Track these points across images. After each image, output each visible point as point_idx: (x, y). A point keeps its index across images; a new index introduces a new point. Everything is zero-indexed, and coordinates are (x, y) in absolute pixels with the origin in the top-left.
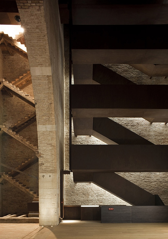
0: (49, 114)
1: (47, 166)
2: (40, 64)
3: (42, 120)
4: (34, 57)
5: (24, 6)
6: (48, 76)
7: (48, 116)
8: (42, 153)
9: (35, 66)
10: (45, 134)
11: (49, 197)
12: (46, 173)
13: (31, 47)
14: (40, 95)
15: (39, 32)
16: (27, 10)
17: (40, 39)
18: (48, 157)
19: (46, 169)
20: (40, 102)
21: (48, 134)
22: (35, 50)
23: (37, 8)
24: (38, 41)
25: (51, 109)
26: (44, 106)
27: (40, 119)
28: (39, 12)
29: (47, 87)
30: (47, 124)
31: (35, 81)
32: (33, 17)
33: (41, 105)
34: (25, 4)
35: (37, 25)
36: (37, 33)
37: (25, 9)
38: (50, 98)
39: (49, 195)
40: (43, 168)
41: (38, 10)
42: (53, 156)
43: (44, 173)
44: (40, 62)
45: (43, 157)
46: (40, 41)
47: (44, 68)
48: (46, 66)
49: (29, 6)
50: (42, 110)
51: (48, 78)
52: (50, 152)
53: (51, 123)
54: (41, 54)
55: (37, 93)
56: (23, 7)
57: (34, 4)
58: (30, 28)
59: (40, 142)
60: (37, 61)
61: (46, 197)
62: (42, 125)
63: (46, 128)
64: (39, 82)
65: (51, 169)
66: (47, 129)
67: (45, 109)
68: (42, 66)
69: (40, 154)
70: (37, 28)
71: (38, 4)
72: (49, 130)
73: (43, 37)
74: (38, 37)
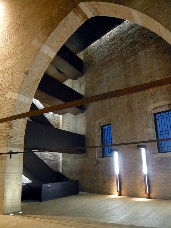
0: (33, 87)
1: (16, 140)
2: (52, 47)
3: (25, 91)
4: (52, 40)
5: (77, 13)
6: (50, 58)
7: (31, 89)
8: (13, 124)
9: (48, 46)
10: (22, 105)
11: (16, 177)
12: (14, 147)
13: (57, 33)
14: (35, 68)
15: (69, 30)
16: (76, 15)
17: (66, 33)
18: (18, 130)
19: (14, 142)
20: (31, 74)
21: (24, 106)
22: (57, 36)
23: (81, 20)
24: (64, 33)
25: (36, 84)
26: (33, 78)
27: (24, 89)
28: (80, 22)
29: (44, 65)
30: (27, 96)
31: (40, 56)
32: (74, 21)
33: (31, 77)
34: (78, 13)
35: (72, 26)
36: (68, 30)
37: (76, 14)
38: (41, 74)
39: (15, 174)
40: (12, 141)
41: (80, 21)
42: (23, 129)
43: (12, 147)
44: (53, 46)
45: (13, 128)
46: (65, 34)
47: (52, 51)
48: (54, 51)
49: (78, 15)
50: (29, 81)
51: (49, 59)
52: (21, 124)
53: (31, 96)
54: (58, 42)
55: (34, 66)
56: (75, 12)
57: (82, 17)
58: (67, 24)
59: (15, 111)
60: (52, 44)
61: (12, 177)
62: (22, 94)
63: (25, 99)
64: (41, 58)
65: (19, 143)
66: (26, 101)
67: (32, 82)
68: (52, 49)
69: (11, 125)
70: (70, 27)
71: (83, 19)
72: (26, 102)
73: (69, 34)
74: (66, 31)
